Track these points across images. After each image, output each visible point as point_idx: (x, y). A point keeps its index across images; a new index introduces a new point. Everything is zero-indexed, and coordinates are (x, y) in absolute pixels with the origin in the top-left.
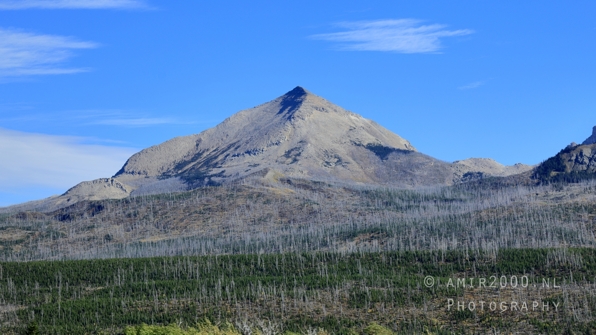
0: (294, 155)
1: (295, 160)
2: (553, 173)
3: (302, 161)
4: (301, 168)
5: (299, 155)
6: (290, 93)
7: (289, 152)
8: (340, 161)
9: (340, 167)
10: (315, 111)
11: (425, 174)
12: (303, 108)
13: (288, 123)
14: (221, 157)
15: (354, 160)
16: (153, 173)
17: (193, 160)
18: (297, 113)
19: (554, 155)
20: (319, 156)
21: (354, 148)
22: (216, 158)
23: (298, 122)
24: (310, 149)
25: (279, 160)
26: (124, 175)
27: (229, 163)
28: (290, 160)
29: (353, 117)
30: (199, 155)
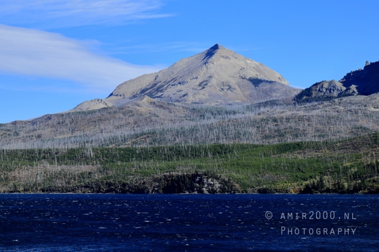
0: (203, 85)
1: (204, 88)
2: (305, 97)
3: (207, 88)
4: (204, 93)
5: (206, 85)
6: (212, 48)
7: (202, 83)
8: (230, 88)
9: (229, 92)
10: (222, 59)
11: (278, 95)
12: (214, 57)
13: (204, 66)
14: (165, 86)
15: (239, 87)
16: (128, 95)
17: (151, 88)
18: (210, 60)
19: (309, 87)
20: (218, 85)
21: (241, 80)
22: (163, 86)
23: (210, 65)
24: (214, 81)
25: (195, 88)
26: (112, 96)
27: (168, 90)
28: (201, 88)
29: (249, 62)
30: (155, 84)
